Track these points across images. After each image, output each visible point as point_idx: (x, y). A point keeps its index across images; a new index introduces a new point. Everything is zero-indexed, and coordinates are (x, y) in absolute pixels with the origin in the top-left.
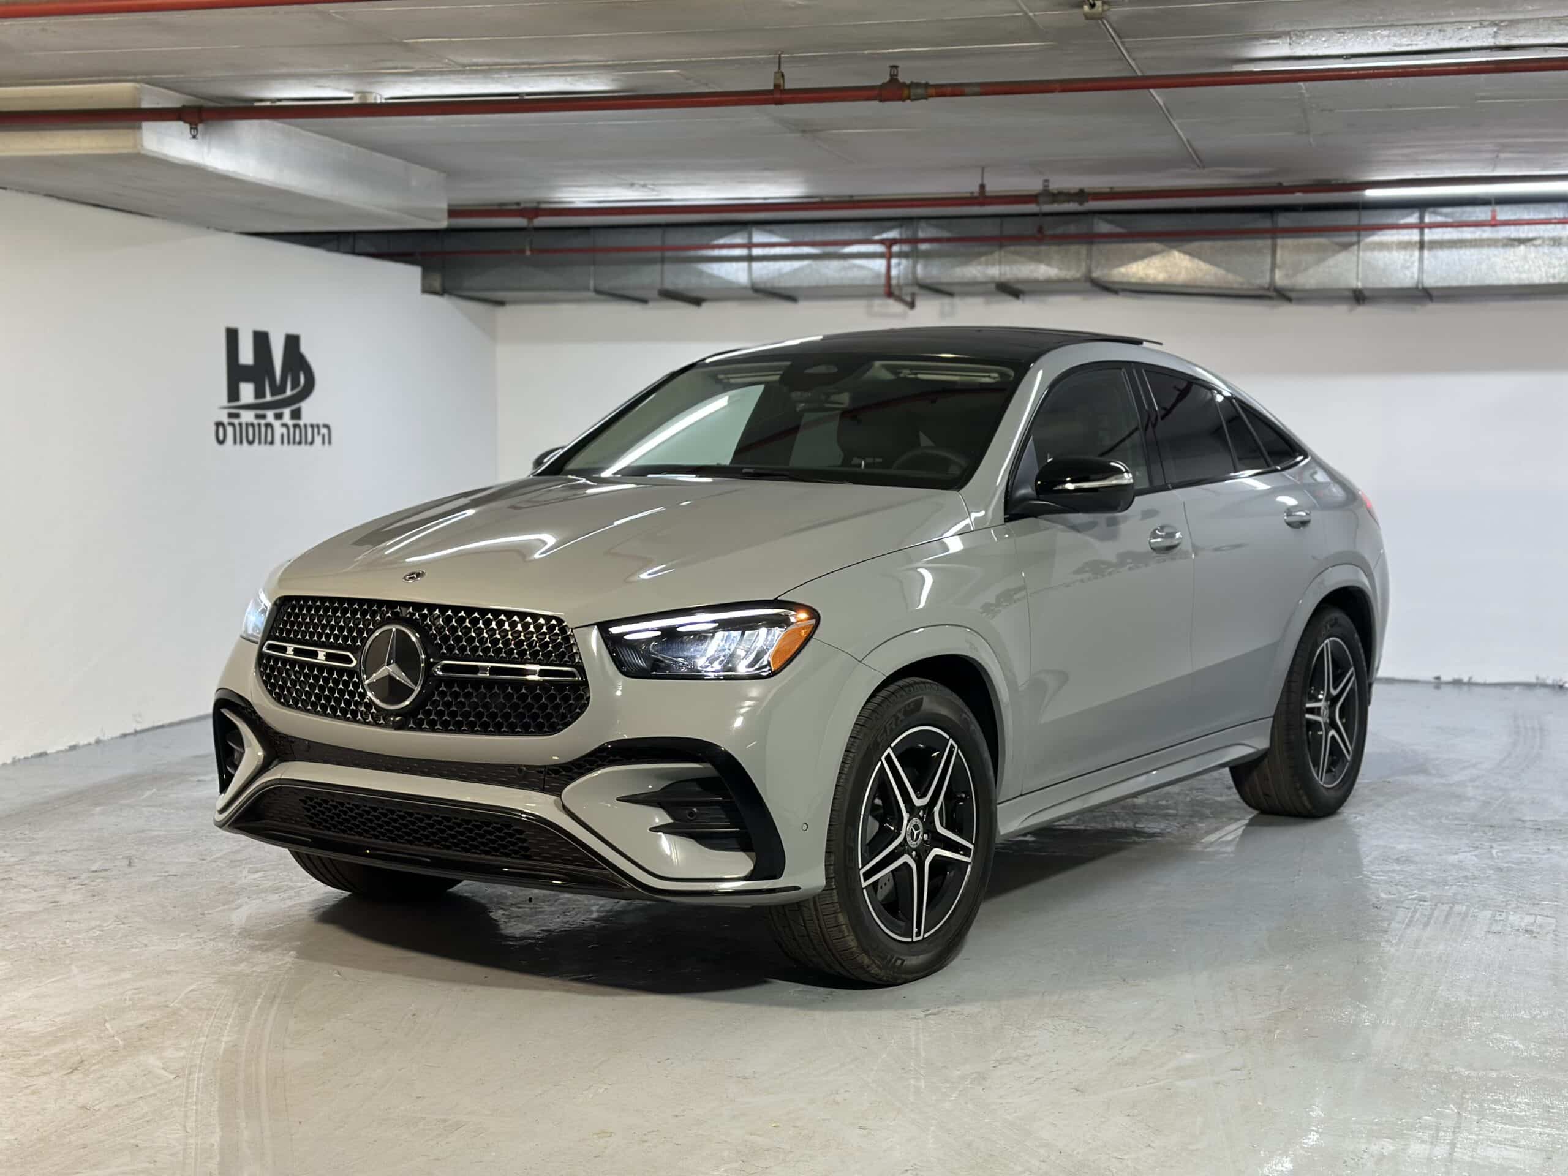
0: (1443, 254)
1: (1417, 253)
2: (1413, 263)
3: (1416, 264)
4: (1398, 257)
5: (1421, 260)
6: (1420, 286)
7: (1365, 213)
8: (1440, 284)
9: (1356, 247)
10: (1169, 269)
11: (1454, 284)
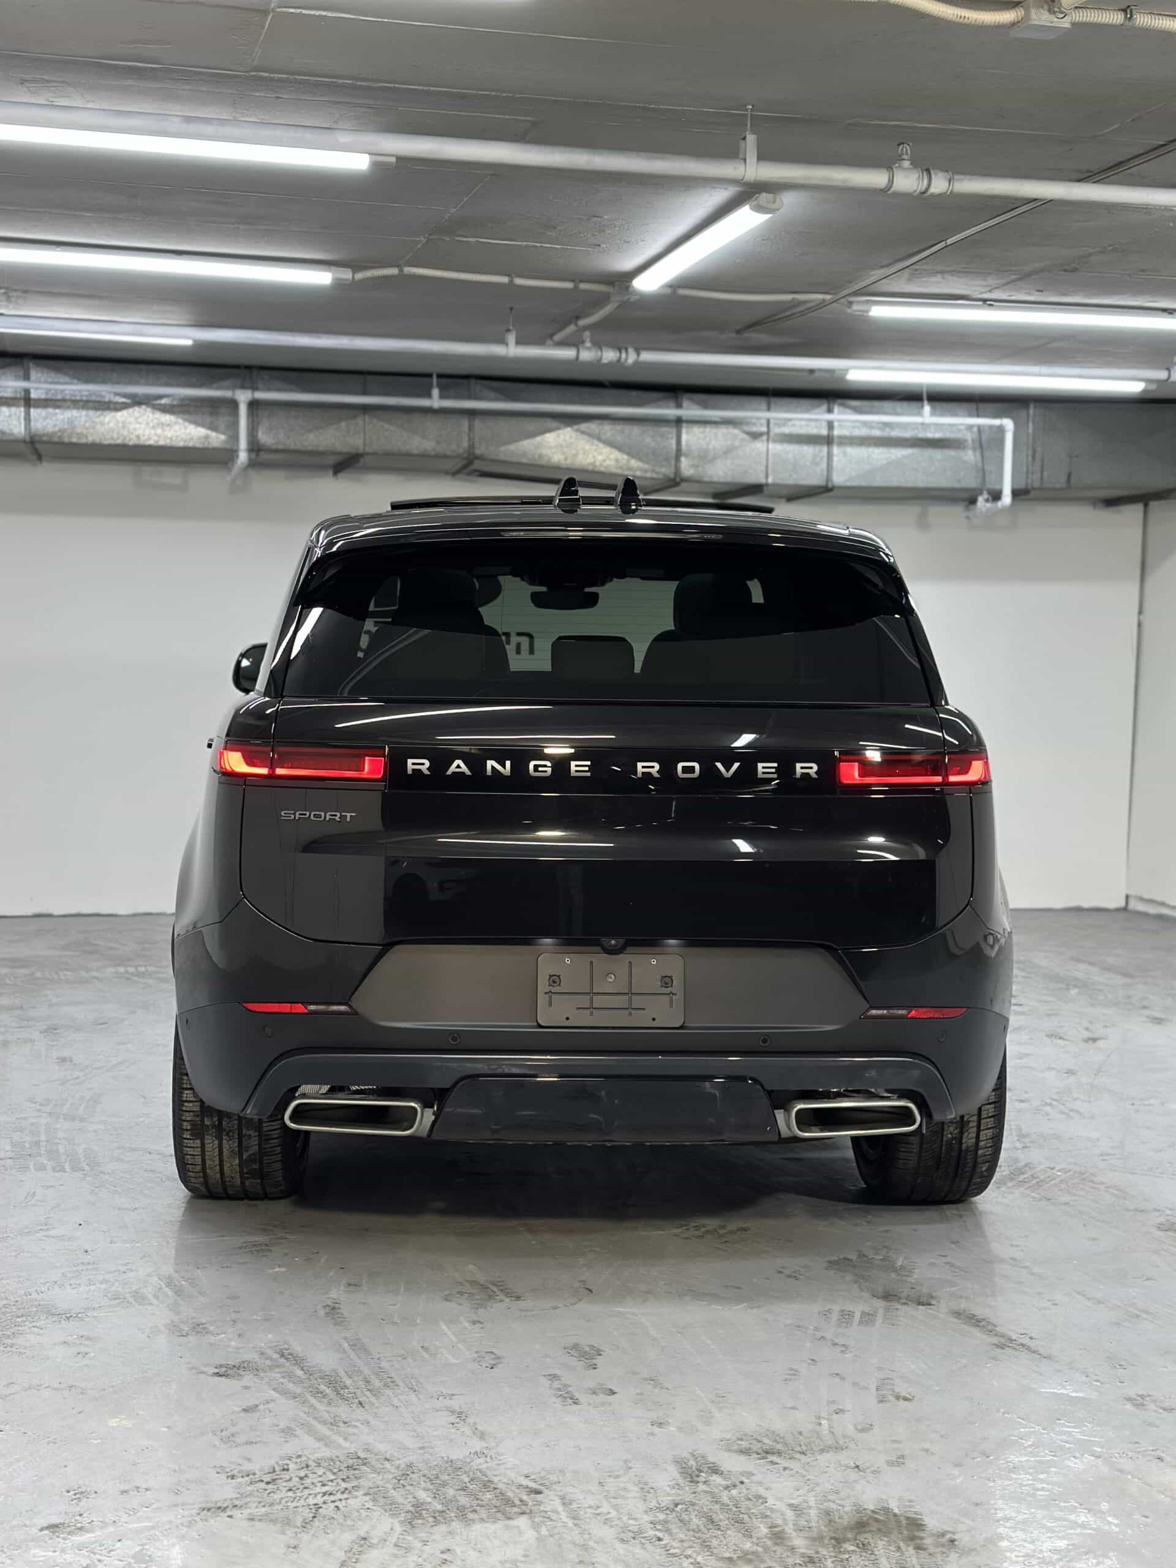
0: (853, 451)
1: (825, 449)
2: (822, 458)
3: (825, 460)
4: (808, 450)
5: (830, 456)
6: (830, 485)
7: (774, 400)
8: (849, 484)
9: (765, 437)
10: (565, 450)
11: (864, 484)
